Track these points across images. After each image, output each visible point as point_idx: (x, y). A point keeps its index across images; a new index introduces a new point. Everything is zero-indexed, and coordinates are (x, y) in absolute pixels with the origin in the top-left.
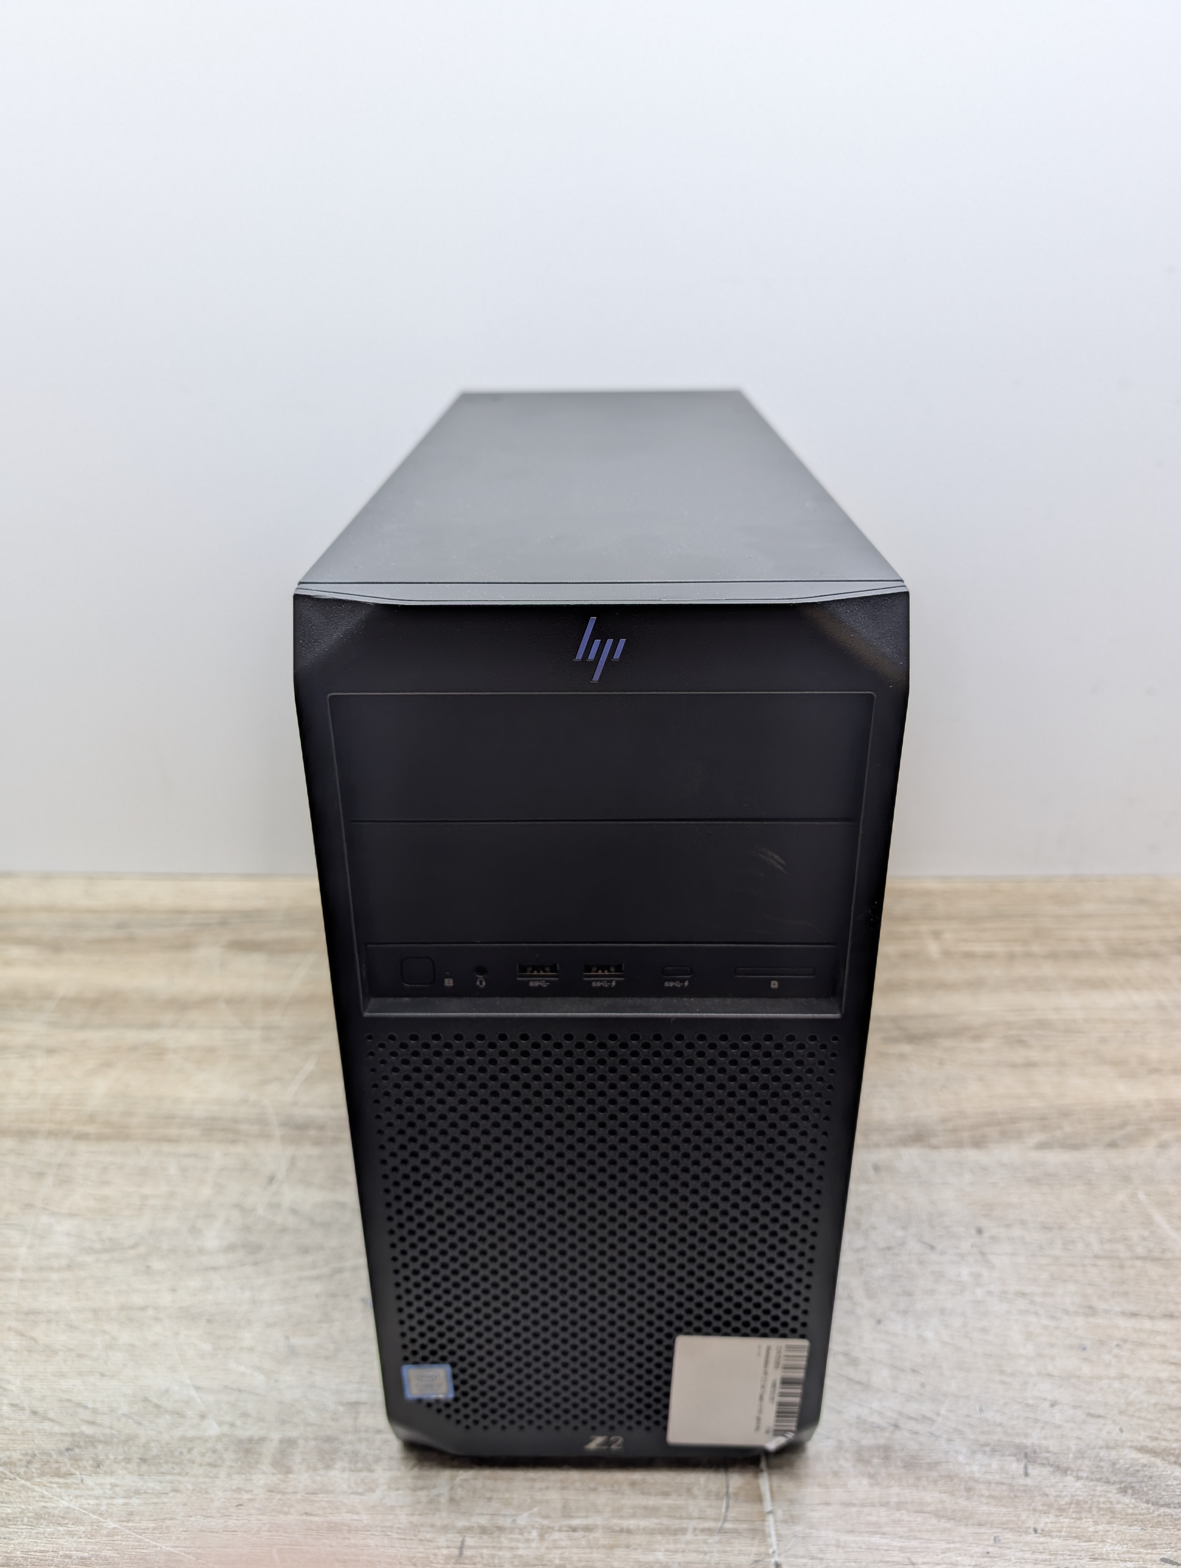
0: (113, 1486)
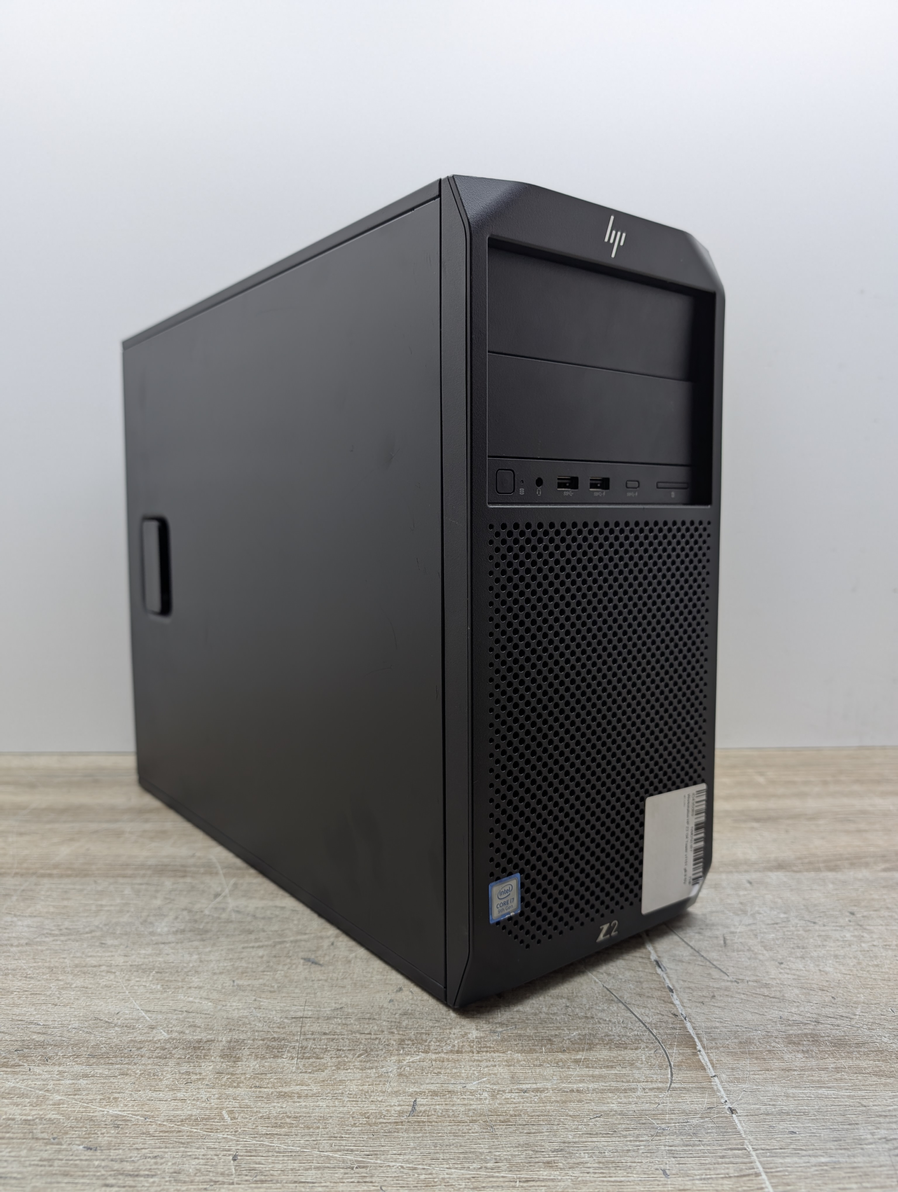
0: (60, 1073)
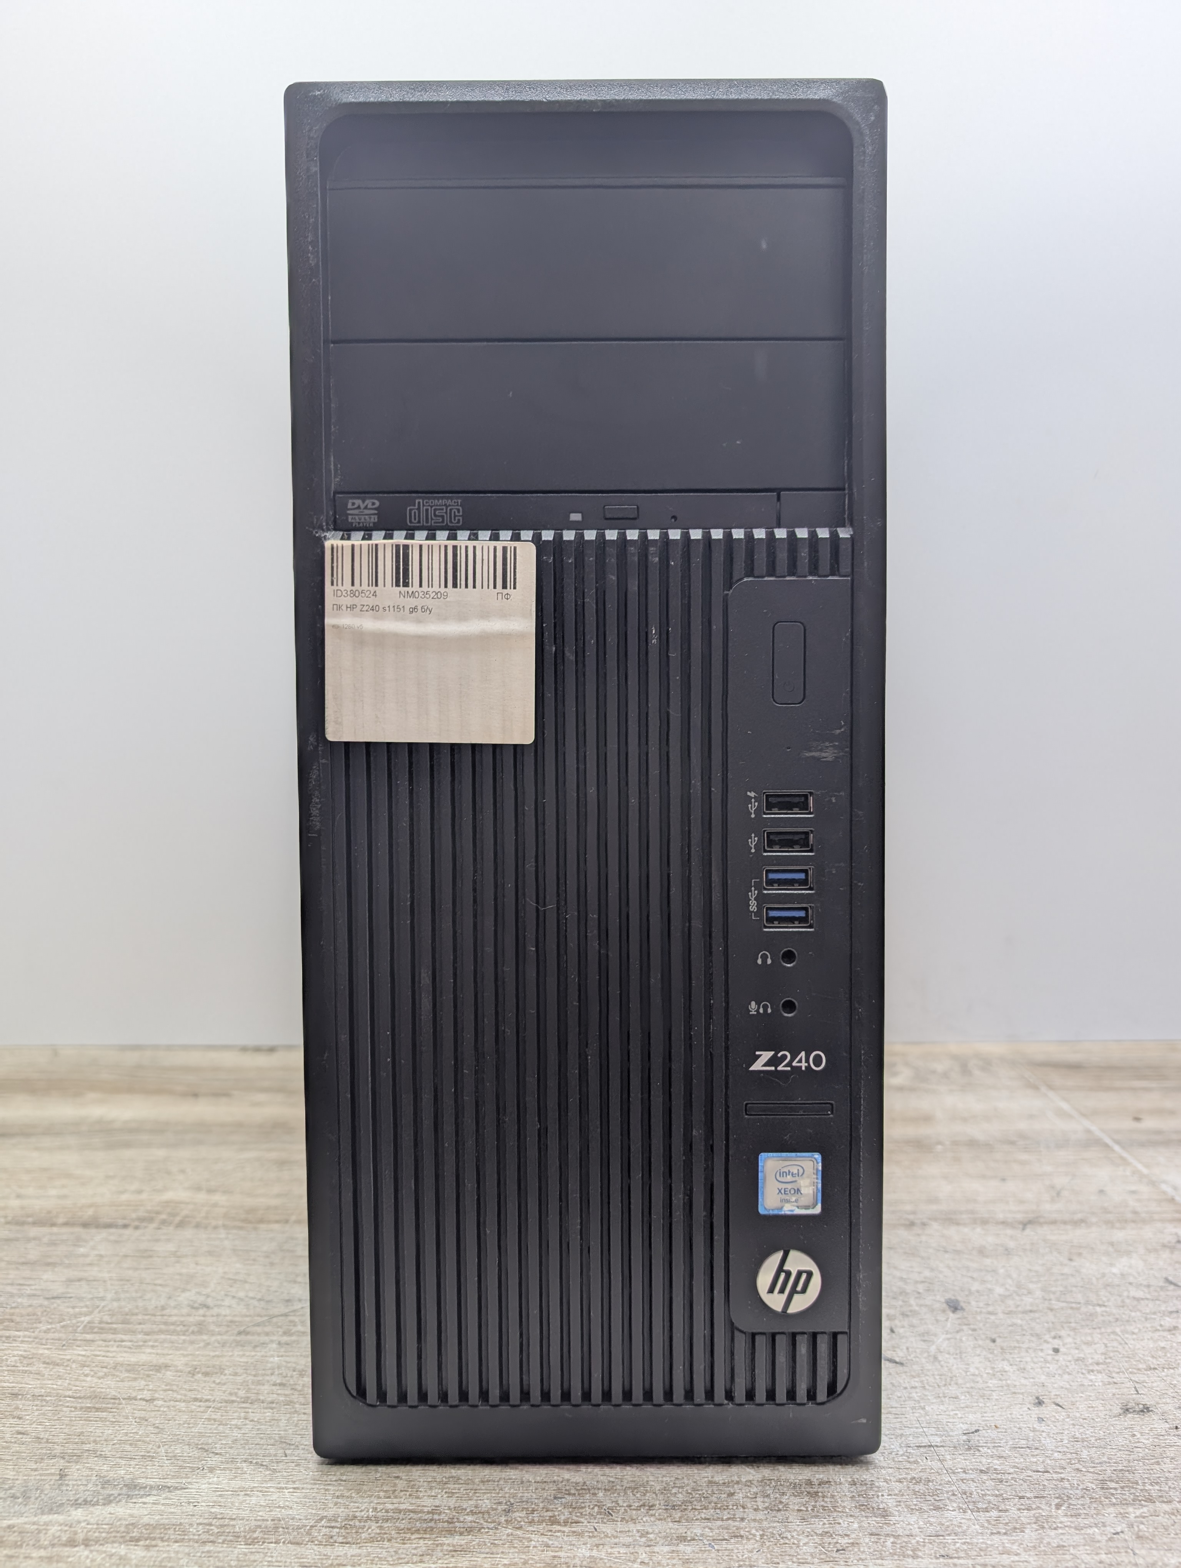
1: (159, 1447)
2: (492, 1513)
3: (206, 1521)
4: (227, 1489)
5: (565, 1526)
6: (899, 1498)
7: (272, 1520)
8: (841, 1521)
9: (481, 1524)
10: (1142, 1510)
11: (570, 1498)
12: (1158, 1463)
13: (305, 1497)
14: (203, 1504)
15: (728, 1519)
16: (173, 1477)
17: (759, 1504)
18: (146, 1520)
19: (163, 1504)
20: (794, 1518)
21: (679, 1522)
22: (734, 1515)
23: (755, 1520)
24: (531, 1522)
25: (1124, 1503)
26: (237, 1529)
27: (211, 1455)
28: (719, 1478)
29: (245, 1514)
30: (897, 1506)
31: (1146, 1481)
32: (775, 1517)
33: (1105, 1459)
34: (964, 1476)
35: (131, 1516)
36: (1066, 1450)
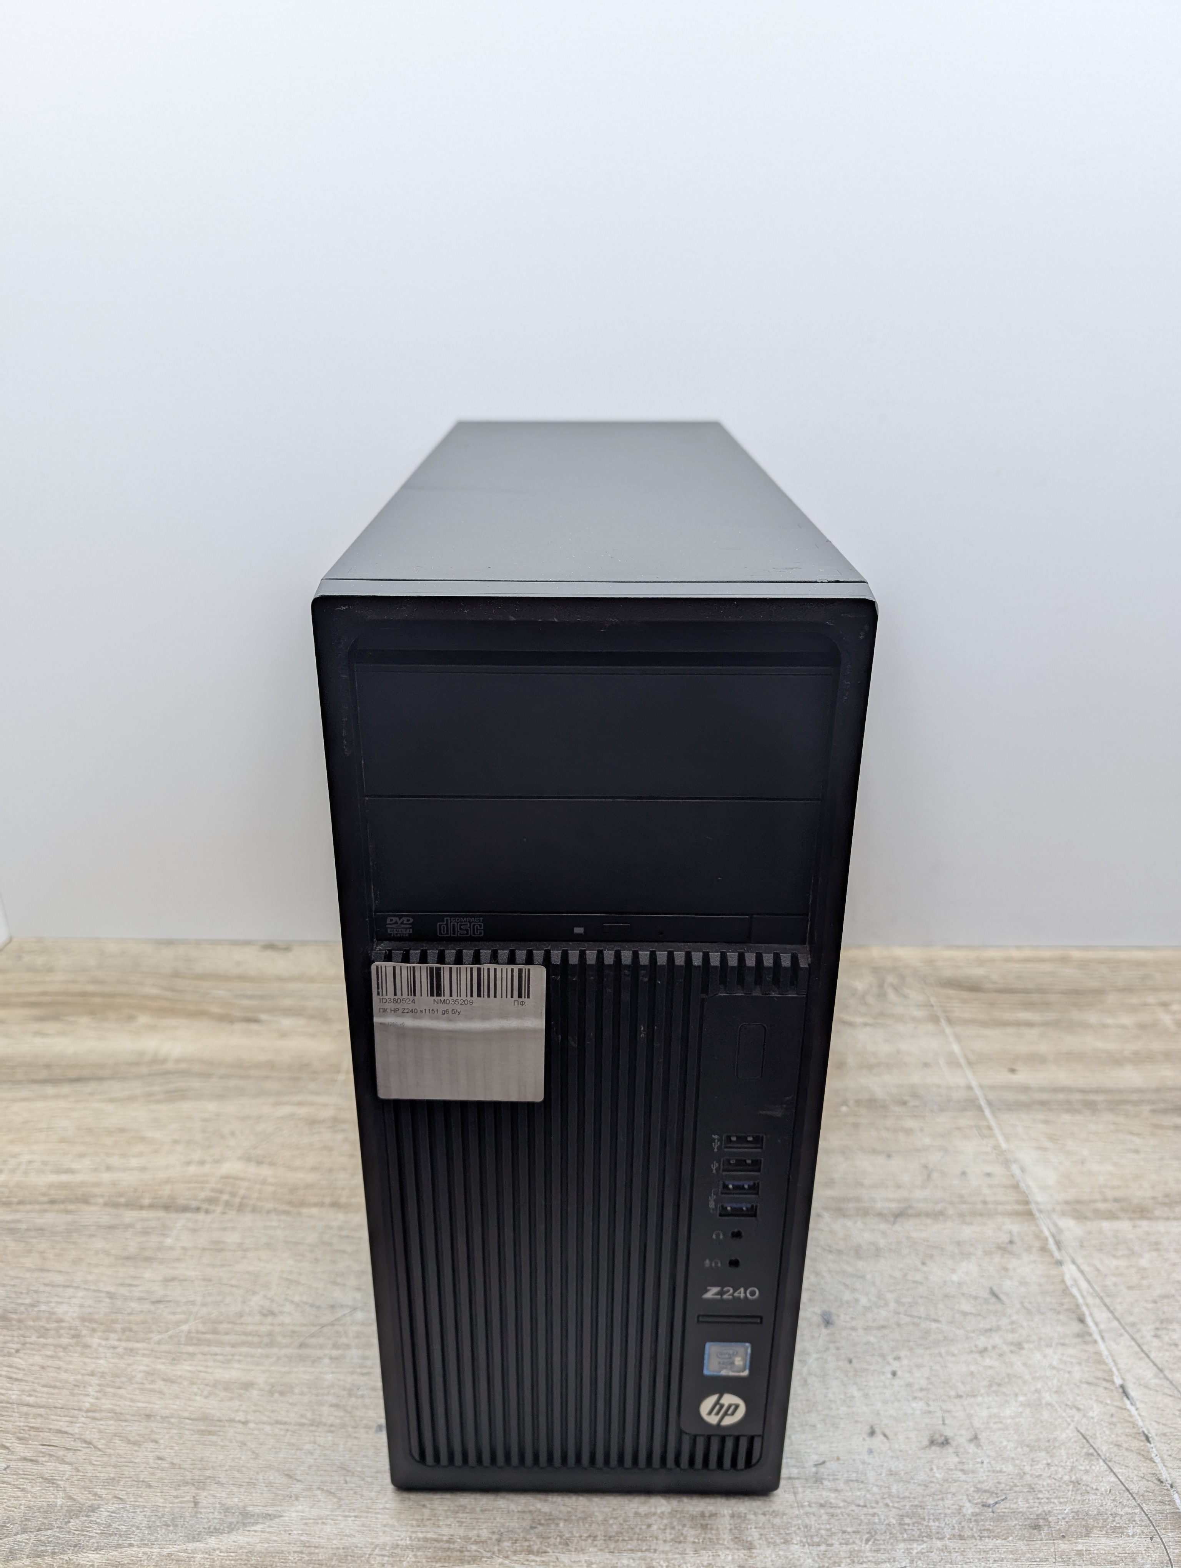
1: (258, 1473)
2: (489, 1542)
3: (298, 1549)
4: (309, 1516)
5: (537, 1555)
6: (762, 1531)
7: (343, 1548)
8: (720, 1553)
9: (482, 1553)
10: (922, 1547)
11: (541, 1528)
12: (943, 1499)
13: (363, 1525)
14: (295, 1532)
15: (646, 1550)
16: (273, 1505)
17: (668, 1535)
18: (259, 1547)
19: (269, 1532)
20: (689, 1550)
21: (613, 1552)
22: (650, 1546)
23: (663, 1552)
24: (515, 1552)
25: (912, 1540)
26: (320, 1558)
27: (295, 1482)
28: (643, 1509)
29: (323, 1542)
30: (760, 1539)
31: (931, 1517)
32: (677, 1548)
33: (907, 1494)
34: (808, 1509)
35: (248, 1543)
36: (882, 1483)
